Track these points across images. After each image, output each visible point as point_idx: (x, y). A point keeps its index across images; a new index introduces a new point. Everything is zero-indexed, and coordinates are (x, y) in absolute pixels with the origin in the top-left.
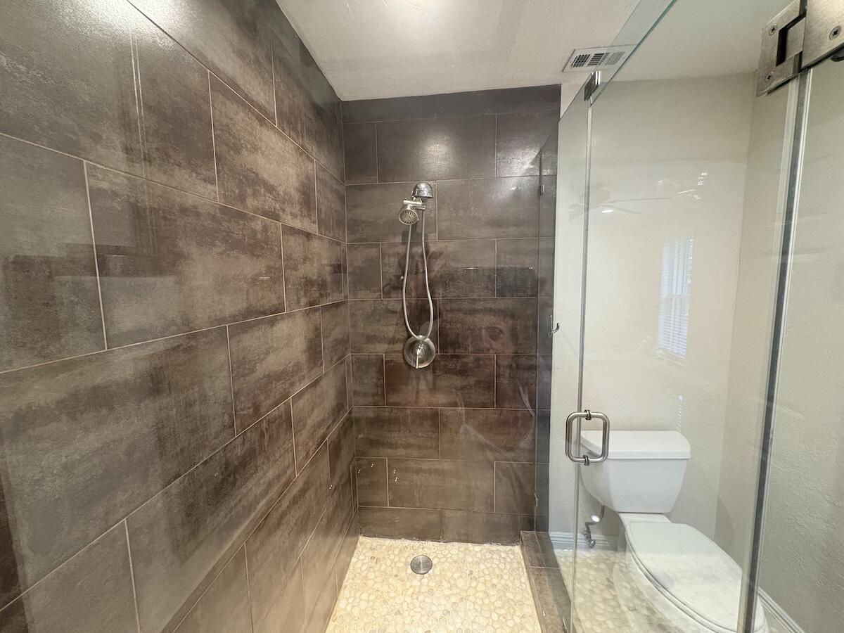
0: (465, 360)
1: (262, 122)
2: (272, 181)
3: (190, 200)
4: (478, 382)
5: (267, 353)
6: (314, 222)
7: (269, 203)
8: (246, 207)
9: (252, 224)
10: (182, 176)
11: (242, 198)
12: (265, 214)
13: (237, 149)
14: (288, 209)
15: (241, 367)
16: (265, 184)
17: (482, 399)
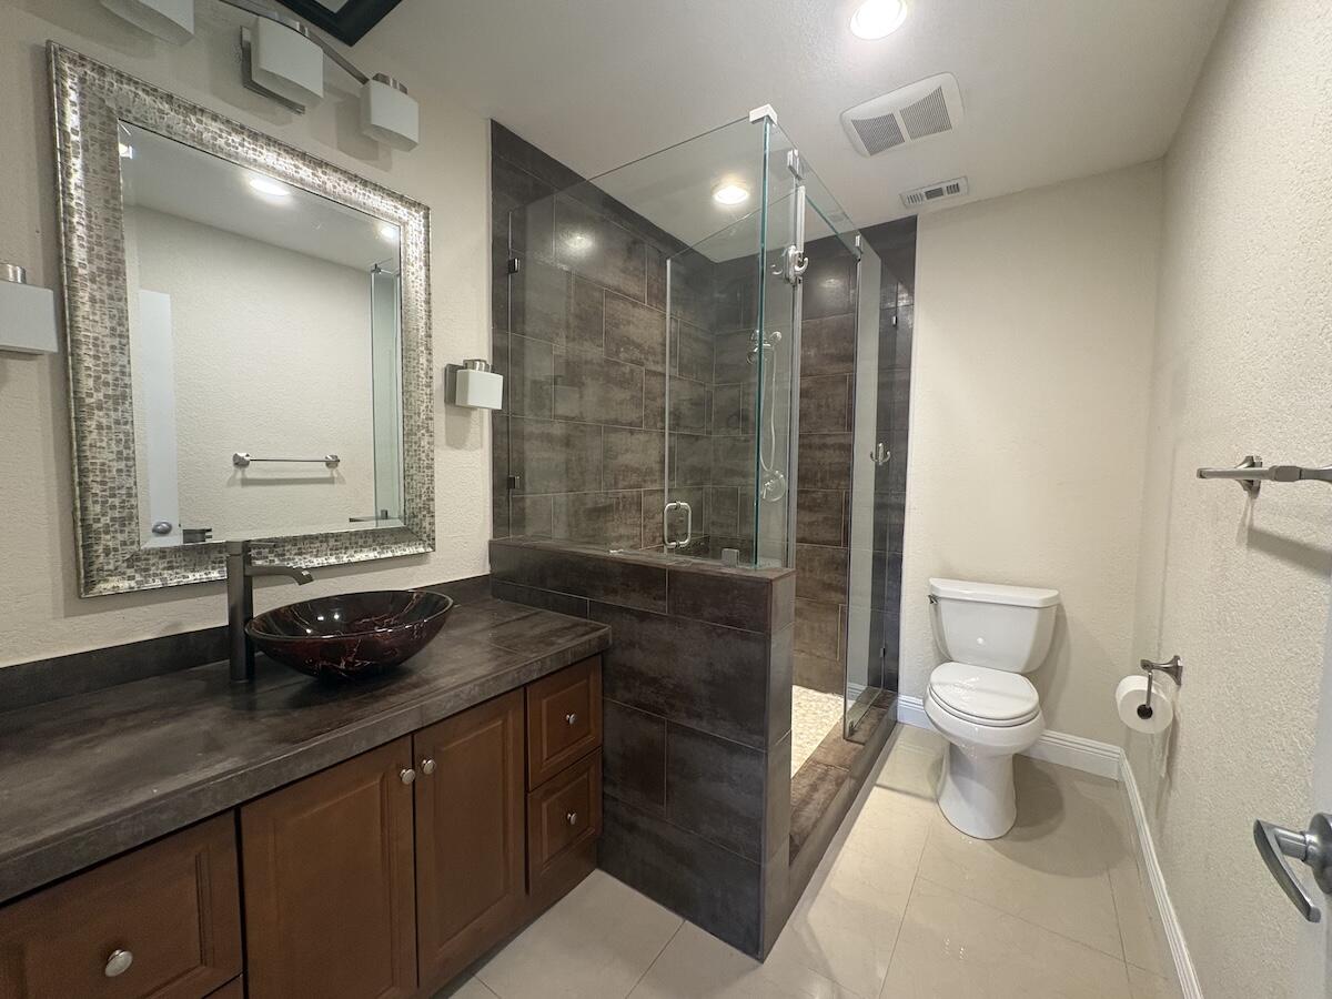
0: (814, 495)
1: (635, 305)
2: (639, 341)
3: (589, 357)
4: (826, 519)
5: (627, 450)
6: (675, 367)
7: (637, 354)
8: (619, 358)
9: (623, 369)
10: (587, 345)
11: (617, 352)
12: (632, 362)
13: (617, 325)
14: (650, 358)
15: (608, 453)
16: (633, 342)
17: (829, 536)
